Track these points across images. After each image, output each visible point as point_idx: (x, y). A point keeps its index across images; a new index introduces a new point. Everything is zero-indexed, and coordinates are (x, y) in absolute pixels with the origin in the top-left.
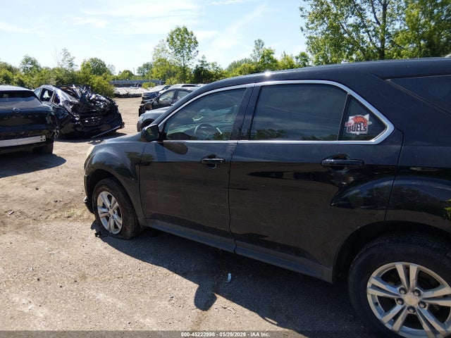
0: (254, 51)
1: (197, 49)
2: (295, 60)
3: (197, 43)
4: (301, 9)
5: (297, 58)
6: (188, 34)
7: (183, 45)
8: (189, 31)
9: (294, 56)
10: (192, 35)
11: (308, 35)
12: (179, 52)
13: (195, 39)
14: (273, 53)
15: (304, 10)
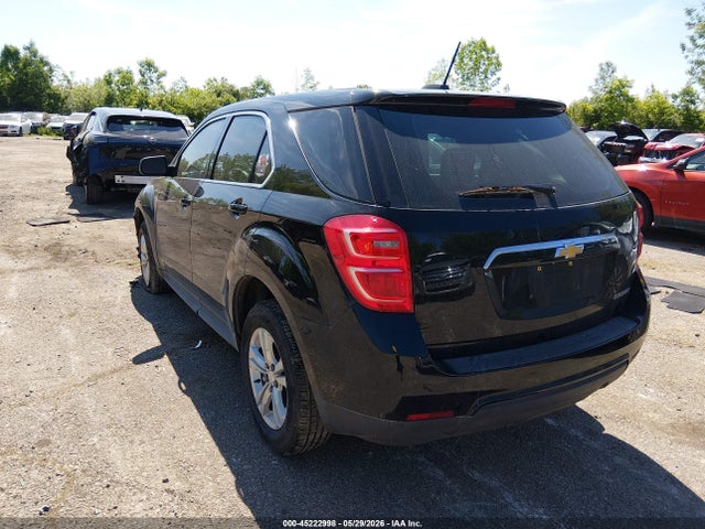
0: (597, 81)
1: (498, 74)
2: (670, 100)
3: (499, 64)
4: (689, 12)
5: (675, 97)
6: (486, 50)
7: (476, 68)
8: (489, 45)
9: (670, 93)
10: (493, 52)
11: (695, 58)
12: (468, 78)
13: (497, 58)
14: (631, 87)
15: (694, 14)
